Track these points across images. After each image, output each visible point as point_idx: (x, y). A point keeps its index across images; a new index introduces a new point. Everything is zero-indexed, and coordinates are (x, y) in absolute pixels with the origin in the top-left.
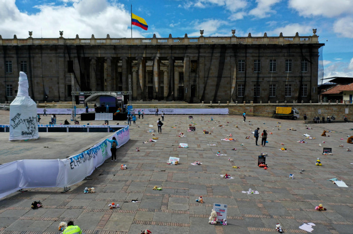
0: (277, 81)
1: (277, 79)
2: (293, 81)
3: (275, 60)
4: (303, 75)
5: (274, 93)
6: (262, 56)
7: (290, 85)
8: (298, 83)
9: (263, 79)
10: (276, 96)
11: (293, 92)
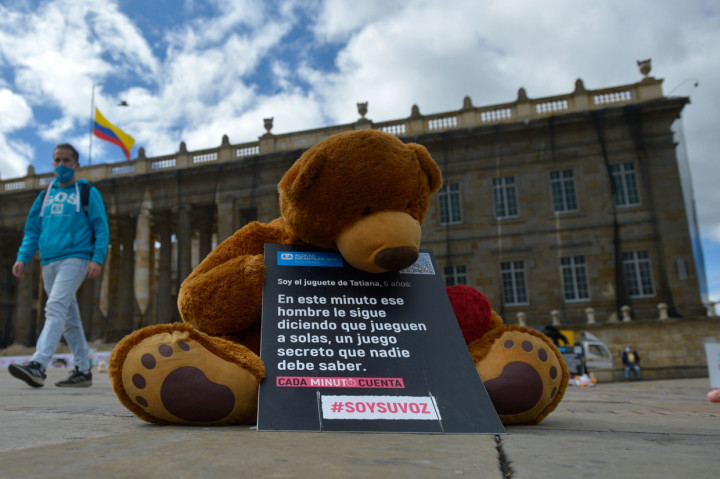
0: (528, 250)
1: (528, 241)
2: (589, 244)
3: (510, 180)
4: (621, 218)
5: (521, 291)
6: (464, 172)
7: (580, 259)
8: (610, 248)
9: (475, 247)
10: (531, 302)
11: (594, 281)
